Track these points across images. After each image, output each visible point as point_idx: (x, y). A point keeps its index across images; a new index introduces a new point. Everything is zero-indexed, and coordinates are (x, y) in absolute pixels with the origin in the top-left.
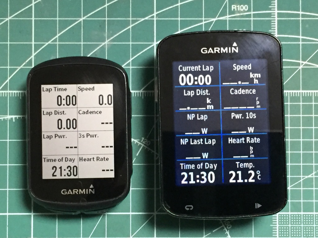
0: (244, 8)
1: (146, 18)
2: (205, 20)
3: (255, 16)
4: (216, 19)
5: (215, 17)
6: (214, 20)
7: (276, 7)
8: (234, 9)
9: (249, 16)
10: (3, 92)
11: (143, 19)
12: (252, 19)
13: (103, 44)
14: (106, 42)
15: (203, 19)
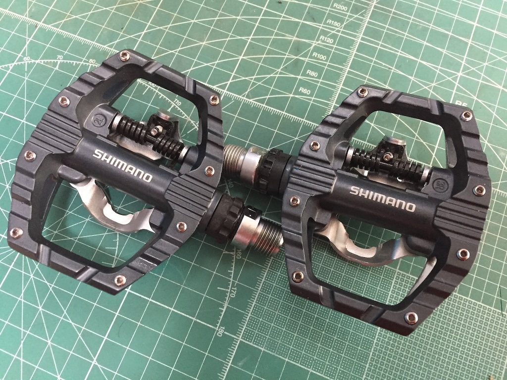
0: (323, 57)
1: (243, 38)
2: (288, 55)
3: (329, 66)
4: (297, 57)
5: (296, 56)
6: (296, 57)
7: (349, 66)
8: (314, 56)
9: (325, 65)
10: (108, 48)
11: (240, 38)
12: (326, 67)
13: (201, 43)
14: (204, 43)
15: (287, 54)
